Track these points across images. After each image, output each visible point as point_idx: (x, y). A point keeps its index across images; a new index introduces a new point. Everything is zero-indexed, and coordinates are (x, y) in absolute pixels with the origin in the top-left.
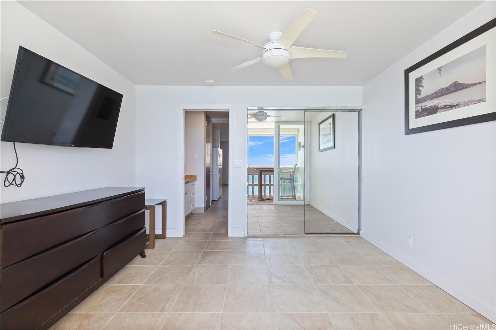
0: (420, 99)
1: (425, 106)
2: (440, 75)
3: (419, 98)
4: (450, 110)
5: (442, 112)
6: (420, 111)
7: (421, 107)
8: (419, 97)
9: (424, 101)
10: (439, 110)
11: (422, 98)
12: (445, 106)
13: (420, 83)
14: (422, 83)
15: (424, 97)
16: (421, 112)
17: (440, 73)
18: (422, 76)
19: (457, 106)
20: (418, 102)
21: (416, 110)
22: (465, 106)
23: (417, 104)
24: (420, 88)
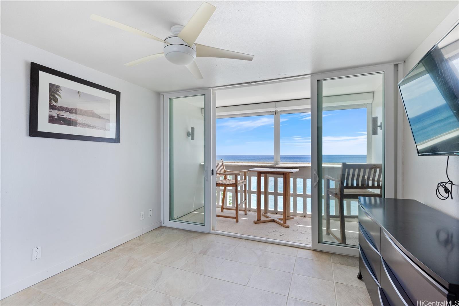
0: (57, 106)
1: (62, 115)
2: (80, 98)
3: (55, 105)
4: (88, 128)
5: (80, 127)
6: (56, 117)
7: (58, 115)
8: (54, 103)
9: (62, 111)
10: (78, 125)
11: (59, 106)
12: (83, 123)
13: (57, 91)
14: (59, 92)
15: (61, 107)
16: (56, 119)
17: (79, 96)
18: (59, 86)
19: (93, 127)
20: (52, 107)
21: (49, 114)
22: (98, 129)
23: (52, 109)
24: (56, 96)
